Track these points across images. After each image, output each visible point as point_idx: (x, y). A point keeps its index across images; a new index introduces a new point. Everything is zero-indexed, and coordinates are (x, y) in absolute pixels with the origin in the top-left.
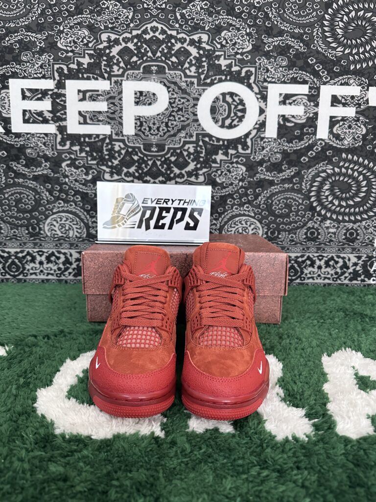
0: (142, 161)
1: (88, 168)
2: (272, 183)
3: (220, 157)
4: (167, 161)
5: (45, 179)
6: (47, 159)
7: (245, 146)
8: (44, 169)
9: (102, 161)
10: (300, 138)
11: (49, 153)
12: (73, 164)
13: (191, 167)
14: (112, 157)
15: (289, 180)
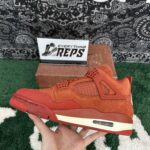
0: (56, 12)
1: (31, 16)
2: (119, 24)
3: (95, 11)
4: (69, 13)
5: (12, 20)
6: (11, 11)
7: (108, 6)
8: (10, 16)
9: (37, 12)
10: (137, 3)
11: (11, 8)
12: (23, 13)
13: (81, 15)
14: (42, 10)
15: (128, 23)
